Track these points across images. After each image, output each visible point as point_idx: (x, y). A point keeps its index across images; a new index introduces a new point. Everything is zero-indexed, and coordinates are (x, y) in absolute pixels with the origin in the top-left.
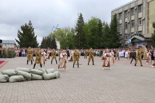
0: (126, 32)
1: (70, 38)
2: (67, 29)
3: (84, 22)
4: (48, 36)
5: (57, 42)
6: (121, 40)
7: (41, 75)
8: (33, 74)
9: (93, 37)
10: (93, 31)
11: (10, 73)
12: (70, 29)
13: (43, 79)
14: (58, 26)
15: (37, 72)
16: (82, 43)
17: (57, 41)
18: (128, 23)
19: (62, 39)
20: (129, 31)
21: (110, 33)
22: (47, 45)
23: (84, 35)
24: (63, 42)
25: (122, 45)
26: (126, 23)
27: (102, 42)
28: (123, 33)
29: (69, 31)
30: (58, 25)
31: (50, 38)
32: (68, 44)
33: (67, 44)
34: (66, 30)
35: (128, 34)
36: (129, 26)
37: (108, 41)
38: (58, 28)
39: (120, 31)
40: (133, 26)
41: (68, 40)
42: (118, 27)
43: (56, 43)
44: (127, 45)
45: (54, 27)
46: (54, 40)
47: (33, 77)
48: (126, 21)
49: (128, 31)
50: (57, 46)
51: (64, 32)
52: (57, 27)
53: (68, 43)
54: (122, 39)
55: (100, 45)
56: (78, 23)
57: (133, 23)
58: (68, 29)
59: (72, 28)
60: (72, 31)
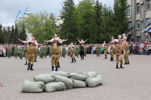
0: (138, 17)
1: (48, 28)
2: (43, 14)
3: (74, 4)
4: (13, 26)
5: (28, 35)
6: (130, 29)
7: (84, 80)
8: (74, 80)
9: (87, 26)
10: (86, 18)
11: (46, 80)
12: (47, 15)
13: (87, 86)
14: (28, 11)
15: (78, 76)
16: (72, 35)
17: (29, 32)
18: (142, 4)
19: (36, 30)
20: (143, 16)
21: (115, 20)
23: (75, 24)
24: (37, 34)
25: (132, 37)
26: (138, 4)
27: (103, 33)
28: (133, 19)
29: (47, 18)
30: (27, 9)
31: (16, 29)
33: (44, 38)
34: (43, 17)
35: (142, 20)
36: (142, 9)
37: (112, 32)
38: (28, 13)
39: (129, 17)
40: (148, 8)
41: (46, 31)
42: (126, 11)
43: (26, 36)
44: (139, 37)
45: (20, 11)
46: (24, 32)
47: (75, 84)
48: (137, 2)
49: (141, 16)
51: (39, 20)
52: (26, 13)
53: (46, 36)
54: (132, 29)
55: (99, 38)
56: (65, 5)
57: (148, 4)
58: (45, 15)
59: (51, 13)
60: (51, 18)
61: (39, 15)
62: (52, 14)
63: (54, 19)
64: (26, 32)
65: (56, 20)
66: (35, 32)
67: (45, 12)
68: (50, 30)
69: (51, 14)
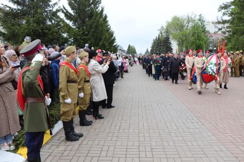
1: (196, 31)
2: (190, 16)
17: (173, 40)
22: (158, 49)
29: (194, 21)
32: (192, 45)
34: (189, 19)
41: (193, 35)
43: (170, 43)
46: (167, 39)
50: (172, 49)
53: (193, 42)
58: (193, 17)
60: (200, 20)
61: (185, 17)
63: (203, 21)
64: (170, 40)
65: (205, 23)
68: (199, 34)
69: (200, 16)
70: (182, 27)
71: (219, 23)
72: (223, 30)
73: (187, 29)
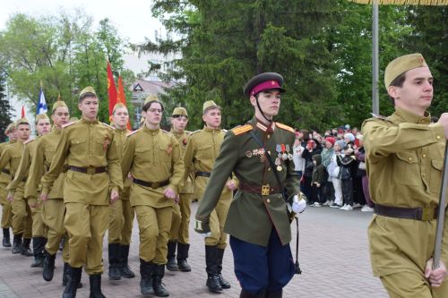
2: (71, 21)
12: (88, 23)
17: (14, 93)
29: (86, 36)
43: (6, 106)
58: (80, 24)
59: (103, 19)
60: (103, 36)
61: (55, 23)
62: (106, 20)
63: (113, 39)
64: (4, 93)
65: (121, 46)
66: (34, 84)
67: (78, 11)
68: (102, 81)
69: (104, 22)
70: (47, 52)
71: (150, 47)
72: (163, 70)
73: (62, 61)
